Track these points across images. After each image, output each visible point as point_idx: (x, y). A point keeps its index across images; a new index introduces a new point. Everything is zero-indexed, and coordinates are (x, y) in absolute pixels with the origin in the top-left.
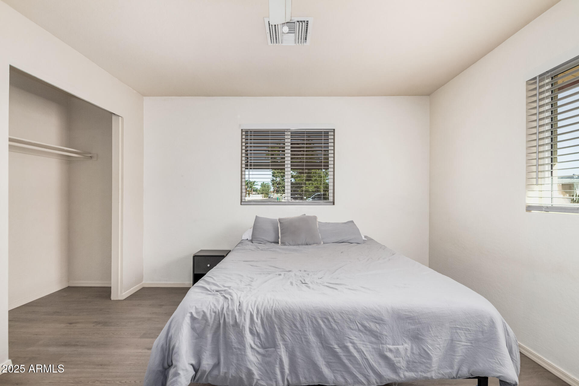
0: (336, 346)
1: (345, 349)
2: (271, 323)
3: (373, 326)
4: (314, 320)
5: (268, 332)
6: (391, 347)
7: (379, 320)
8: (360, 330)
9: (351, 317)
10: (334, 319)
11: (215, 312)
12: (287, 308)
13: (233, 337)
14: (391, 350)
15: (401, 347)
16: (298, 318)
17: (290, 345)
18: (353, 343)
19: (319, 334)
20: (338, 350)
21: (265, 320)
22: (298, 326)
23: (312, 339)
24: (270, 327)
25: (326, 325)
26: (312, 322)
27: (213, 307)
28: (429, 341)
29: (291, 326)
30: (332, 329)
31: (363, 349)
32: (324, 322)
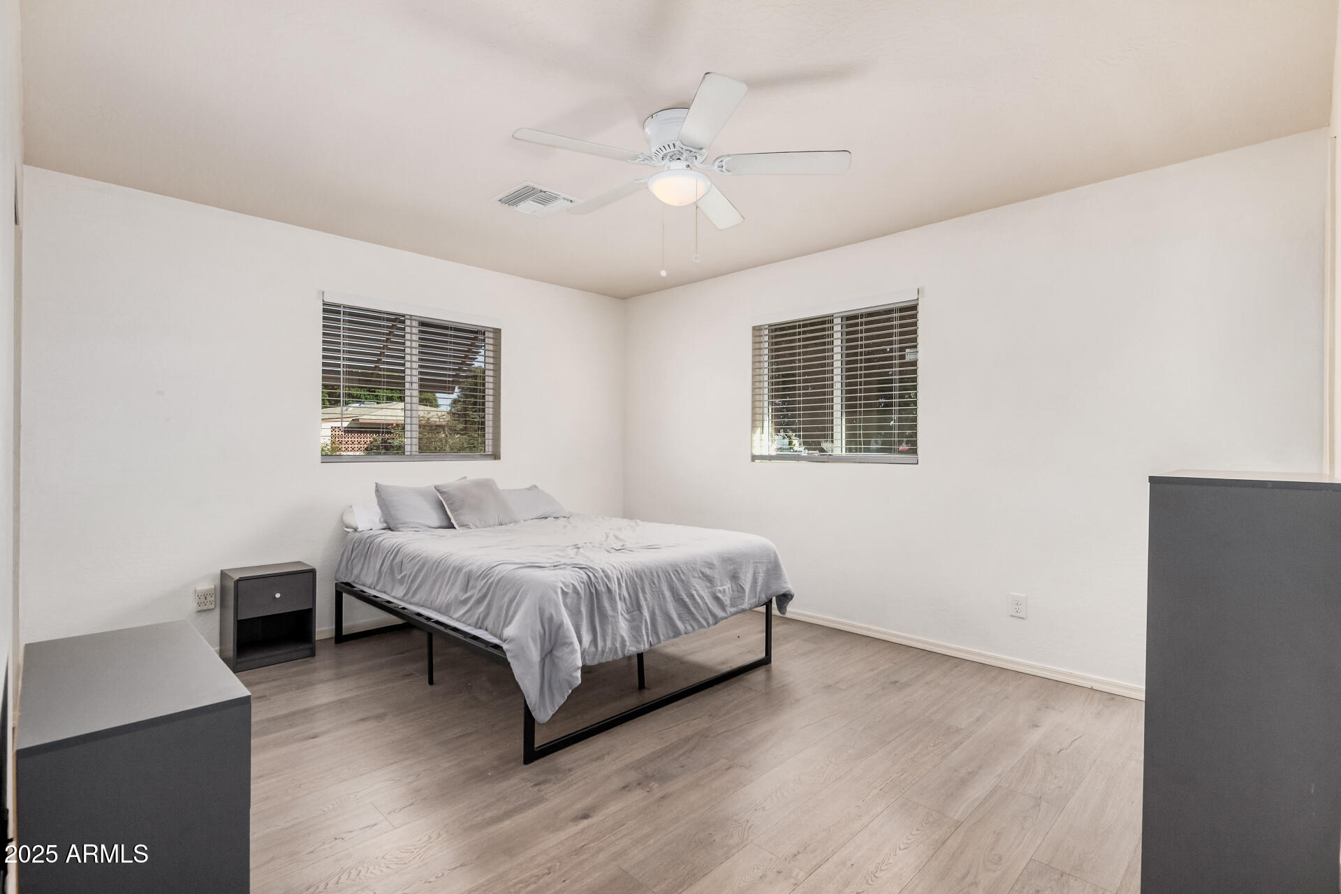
0: (685, 597)
1: (692, 597)
2: (634, 584)
3: (708, 571)
4: (668, 575)
5: (632, 594)
6: (719, 588)
7: (710, 565)
8: (700, 578)
9: (693, 566)
10: (681, 570)
11: (583, 583)
12: (622, 568)
13: (607, 604)
14: (720, 591)
15: (726, 587)
16: (655, 574)
17: (651, 605)
18: (696, 590)
19: (673, 590)
20: (687, 600)
21: (628, 582)
22: (656, 582)
23: (667, 594)
24: (633, 589)
25: (676, 578)
26: (666, 577)
27: (578, 578)
28: (743, 577)
29: (650, 585)
30: (682, 581)
31: (704, 595)
32: (674, 574)
